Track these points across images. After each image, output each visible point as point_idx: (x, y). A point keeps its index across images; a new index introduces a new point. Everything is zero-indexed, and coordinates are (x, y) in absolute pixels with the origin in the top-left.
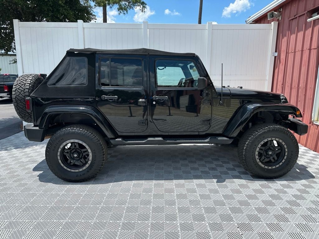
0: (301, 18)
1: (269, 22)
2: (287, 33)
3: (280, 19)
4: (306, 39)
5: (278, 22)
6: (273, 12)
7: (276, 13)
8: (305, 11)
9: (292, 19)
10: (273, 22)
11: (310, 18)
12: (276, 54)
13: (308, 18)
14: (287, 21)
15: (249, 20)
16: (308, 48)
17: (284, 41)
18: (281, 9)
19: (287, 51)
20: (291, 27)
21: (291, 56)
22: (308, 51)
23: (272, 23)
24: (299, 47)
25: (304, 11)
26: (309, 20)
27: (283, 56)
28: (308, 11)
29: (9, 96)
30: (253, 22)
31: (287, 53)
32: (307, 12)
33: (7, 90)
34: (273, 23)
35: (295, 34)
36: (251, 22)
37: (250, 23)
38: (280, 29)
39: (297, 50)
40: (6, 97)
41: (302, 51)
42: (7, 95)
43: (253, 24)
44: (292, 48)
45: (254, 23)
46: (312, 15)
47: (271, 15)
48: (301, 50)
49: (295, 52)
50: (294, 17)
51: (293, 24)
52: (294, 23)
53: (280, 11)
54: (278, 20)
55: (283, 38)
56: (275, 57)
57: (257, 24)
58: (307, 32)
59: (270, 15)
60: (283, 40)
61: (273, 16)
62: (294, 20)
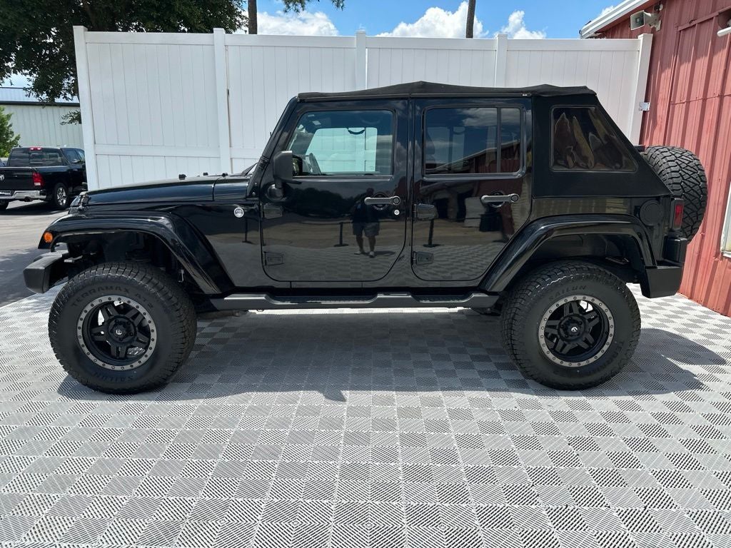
0: (704, 26)
1: (633, 35)
2: (673, 59)
3: (658, 28)
4: (713, 73)
5: (652, 35)
6: (642, 13)
7: (649, 14)
8: (713, 11)
9: (685, 30)
10: (642, 35)
11: (723, 29)
12: (647, 107)
13: (719, 27)
14: (672, 32)
15: (588, 28)
16: (718, 92)
17: (665, 78)
18: (661, 7)
19: (670, 99)
20: (682, 48)
21: (679, 111)
22: (718, 99)
23: (639, 36)
24: (698, 91)
25: (711, 13)
26: (721, 32)
27: (662, 111)
28: (720, 14)
29: (45, 197)
30: (596, 33)
31: (671, 104)
32: (717, 13)
33: (39, 184)
34: (641, 37)
35: (689, 61)
36: (592, 34)
37: (588, 36)
38: (656, 51)
39: (693, 97)
40: (37, 199)
41: (705, 100)
42: (41, 194)
43: (596, 37)
44: (681, 92)
45: (600, 37)
46: (728, 20)
47: (638, 20)
48: (701, 97)
49: (688, 102)
50: (688, 25)
51: (686, 39)
52: (689, 38)
53: (659, 11)
54: (653, 31)
55: (662, 71)
56: (645, 112)
57: (604, 39)
58: (716, 58)
59: (636, 19)
60: (663, 75)
61: (642, 22)
62: (688, 31)
